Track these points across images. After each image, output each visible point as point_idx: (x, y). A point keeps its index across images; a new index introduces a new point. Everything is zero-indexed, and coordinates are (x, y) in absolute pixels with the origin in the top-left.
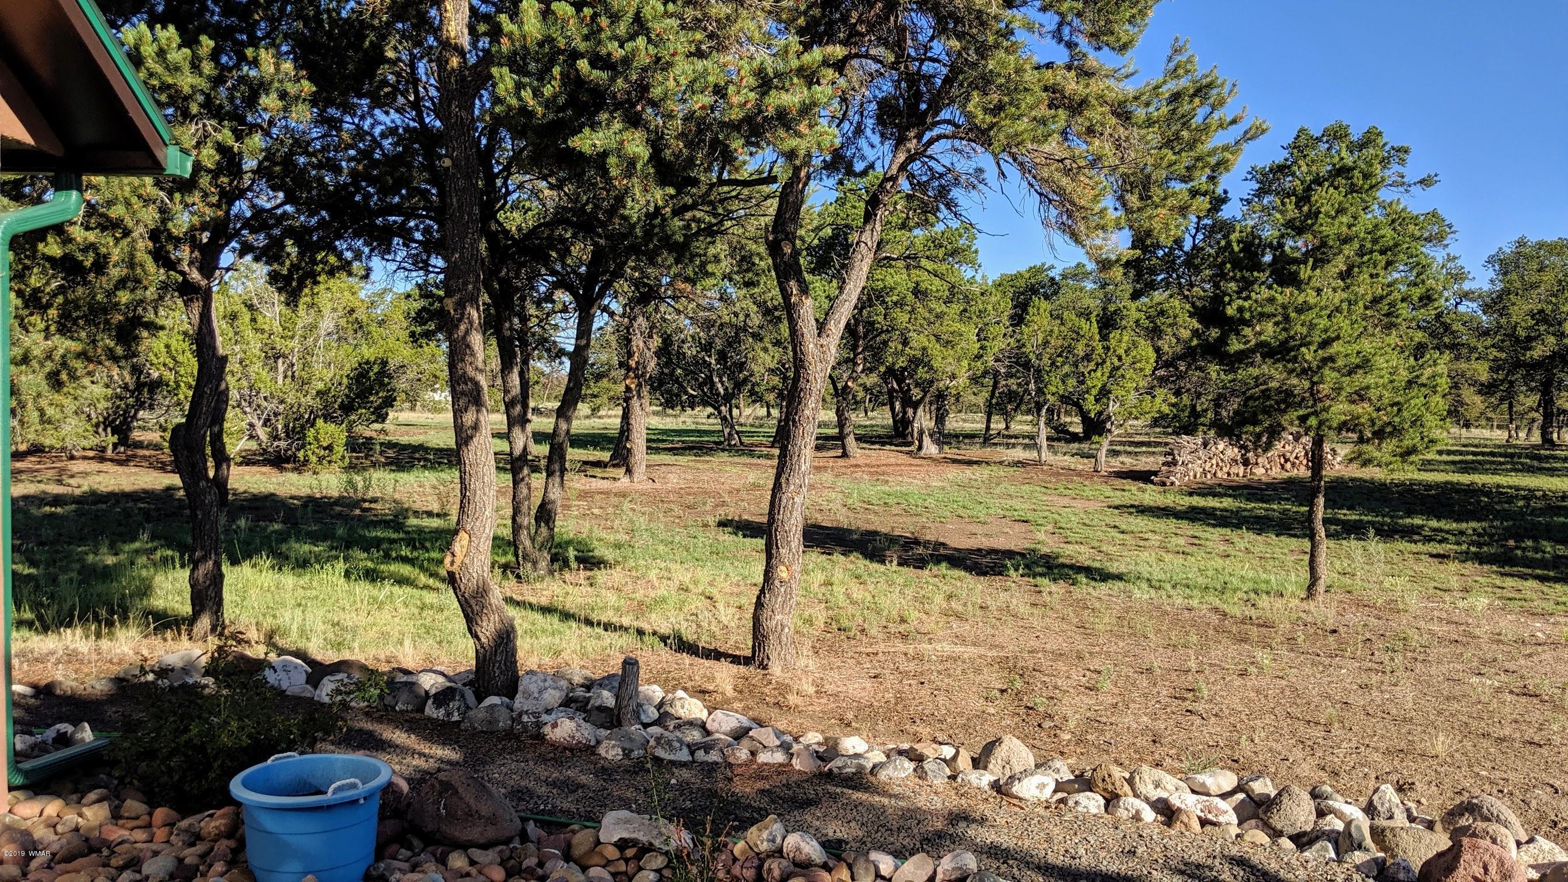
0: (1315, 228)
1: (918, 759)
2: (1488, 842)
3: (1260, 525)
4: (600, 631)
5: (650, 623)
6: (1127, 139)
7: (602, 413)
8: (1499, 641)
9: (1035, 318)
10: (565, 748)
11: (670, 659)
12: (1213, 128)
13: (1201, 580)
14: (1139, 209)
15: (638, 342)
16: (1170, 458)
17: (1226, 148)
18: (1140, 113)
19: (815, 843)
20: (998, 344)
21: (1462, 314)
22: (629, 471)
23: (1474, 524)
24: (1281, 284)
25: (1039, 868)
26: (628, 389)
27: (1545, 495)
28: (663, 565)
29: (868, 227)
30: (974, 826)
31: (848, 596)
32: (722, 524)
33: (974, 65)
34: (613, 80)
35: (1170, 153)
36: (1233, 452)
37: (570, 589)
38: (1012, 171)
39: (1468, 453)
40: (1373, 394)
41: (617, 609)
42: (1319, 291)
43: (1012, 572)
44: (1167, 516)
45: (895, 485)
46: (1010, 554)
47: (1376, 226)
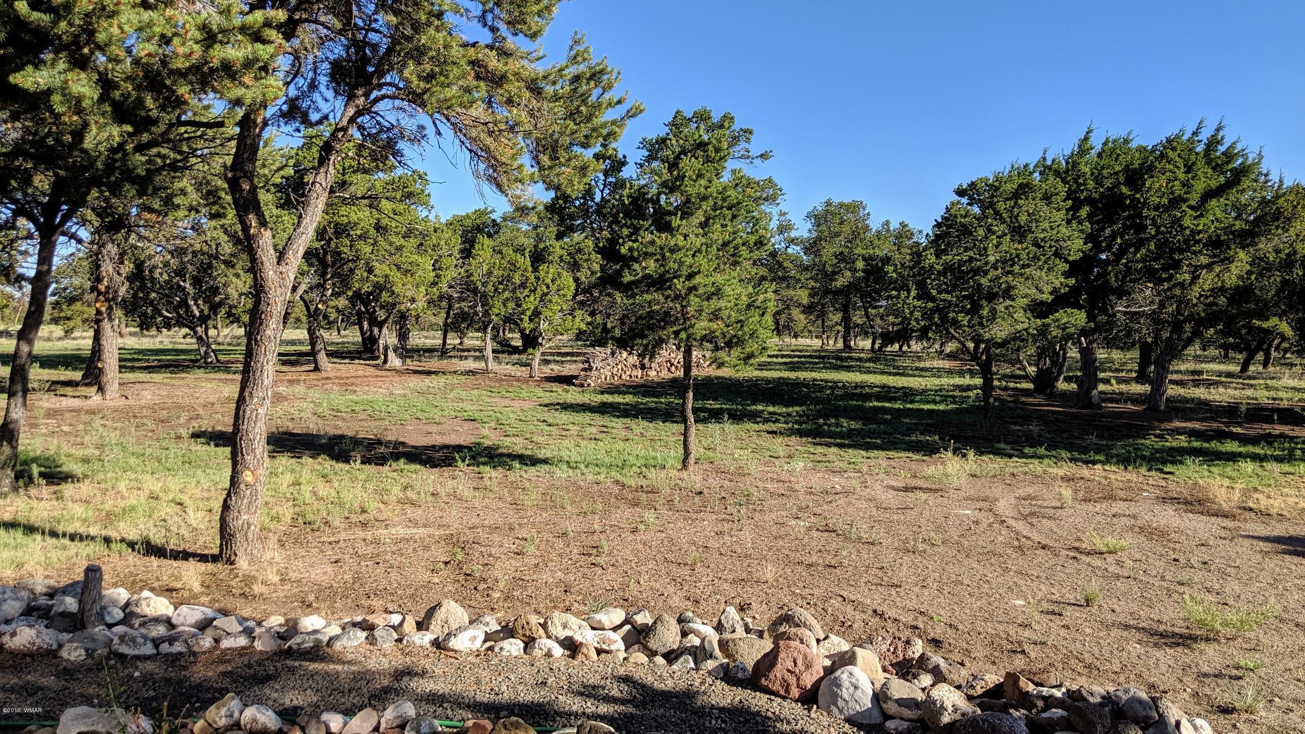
0: (682, 188)
1: (368, 627)
2: (798, 642)
3: (651, 414)
4: (66, 541)
5: (118, 531)
6: (539, 110)
7: (76, 334)
8: (811, 493)
9: (480, 253)
10: (25, 655)
11: (138, 563)
12: (604, 106)
13: (607, 460)
14: (550, 168)
15: (107, 268)
16: (587, 365)
17: (614, 123)
18: (549, 90)
19: (270, 713)
20: (451, 274)
21: (790, 255)
22: (101, 389)
23: (797, 408)
24: (660, 230)
25: (469, 706)
26: (99, 312)
27: (844, 385)
28: (133, 476)
29: (322, 170)
30: (416, 679)
31: (315, 494)
32: (195, 436)
33: (409, 39)
34: (55, 23)
35: (572, 124)
36: (634, 359)
37: (35, 503)
38: (446, 129)
39: (795, 356)
40: (724, 314)
41: (85, 521)
42: (686, 236)
43: (460, 463)
44: (584, 411)
45: (362, 394)
46: (459, 448)
47: (724, 188)
